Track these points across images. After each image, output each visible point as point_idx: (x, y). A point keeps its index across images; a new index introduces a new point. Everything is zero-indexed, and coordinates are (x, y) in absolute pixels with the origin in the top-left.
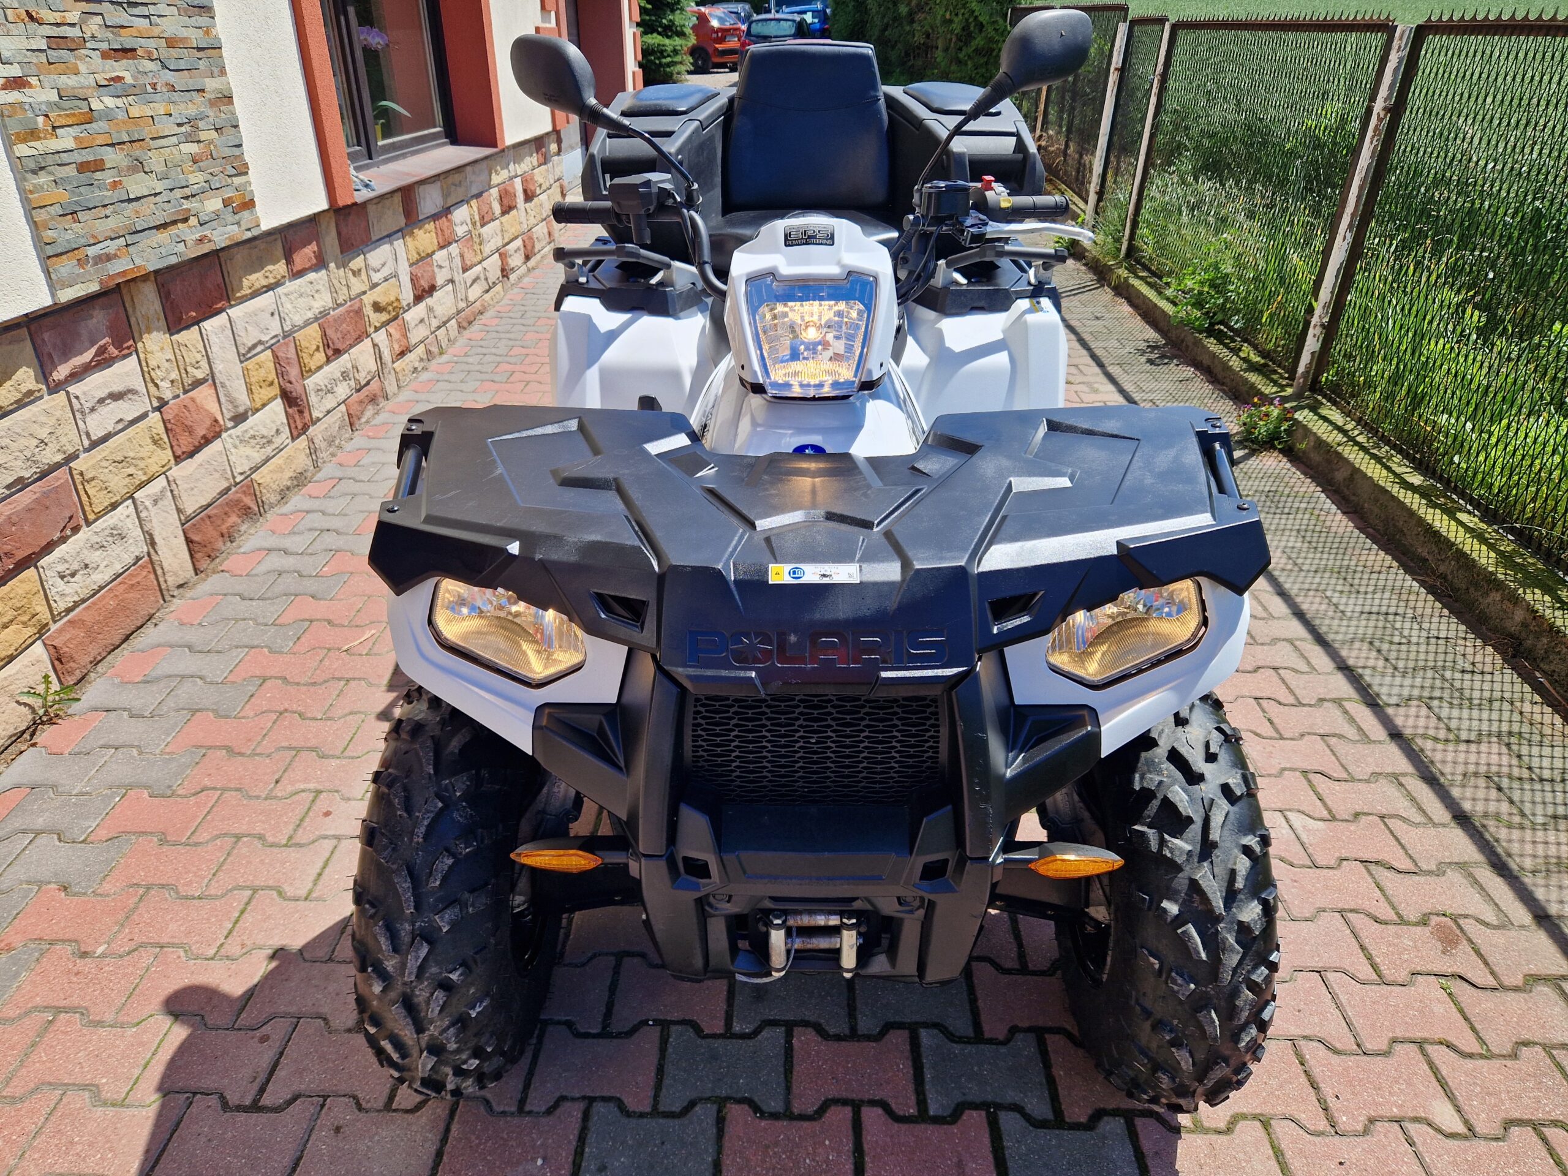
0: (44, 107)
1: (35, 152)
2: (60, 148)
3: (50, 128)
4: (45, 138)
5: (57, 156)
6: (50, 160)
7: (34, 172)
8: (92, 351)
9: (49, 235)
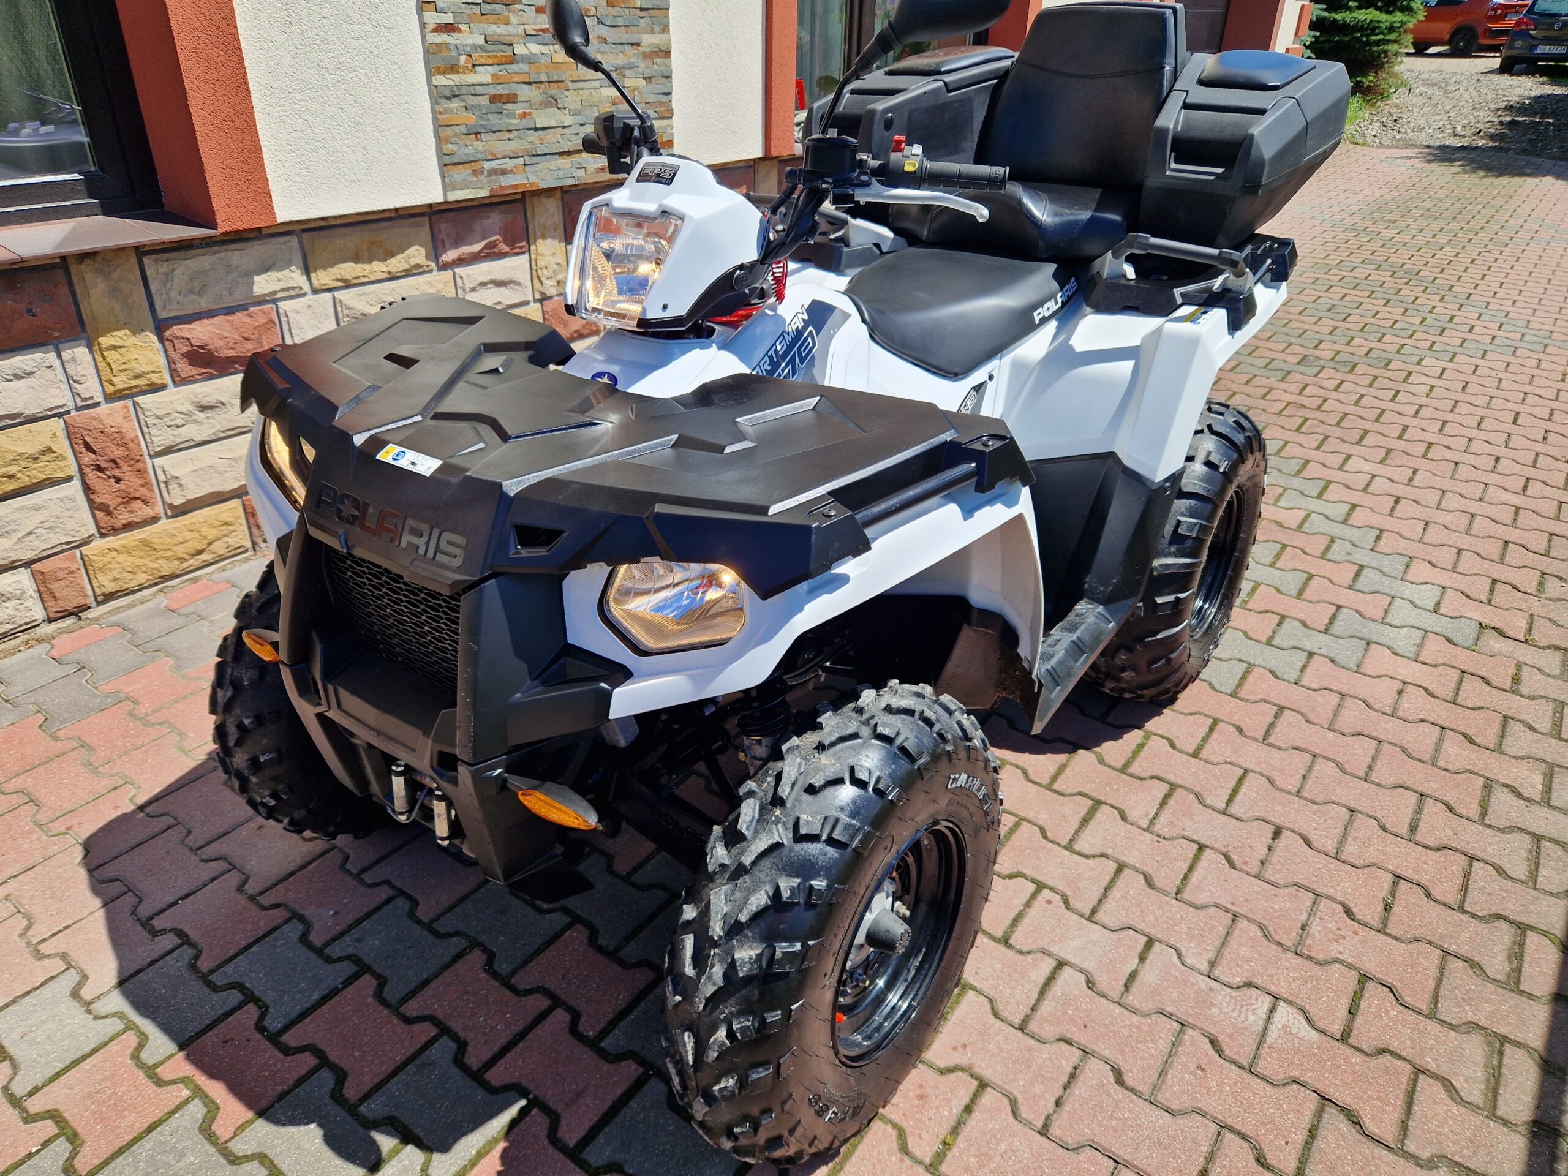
0: (468, 49)
1: (452, 83)
2: (475, 82)
3: (470, 66)
4: (464, 73)
5: (472, 88)
6: (464, 90)
7: (448, 98)
8: (482, 244)
9: (450, 147)
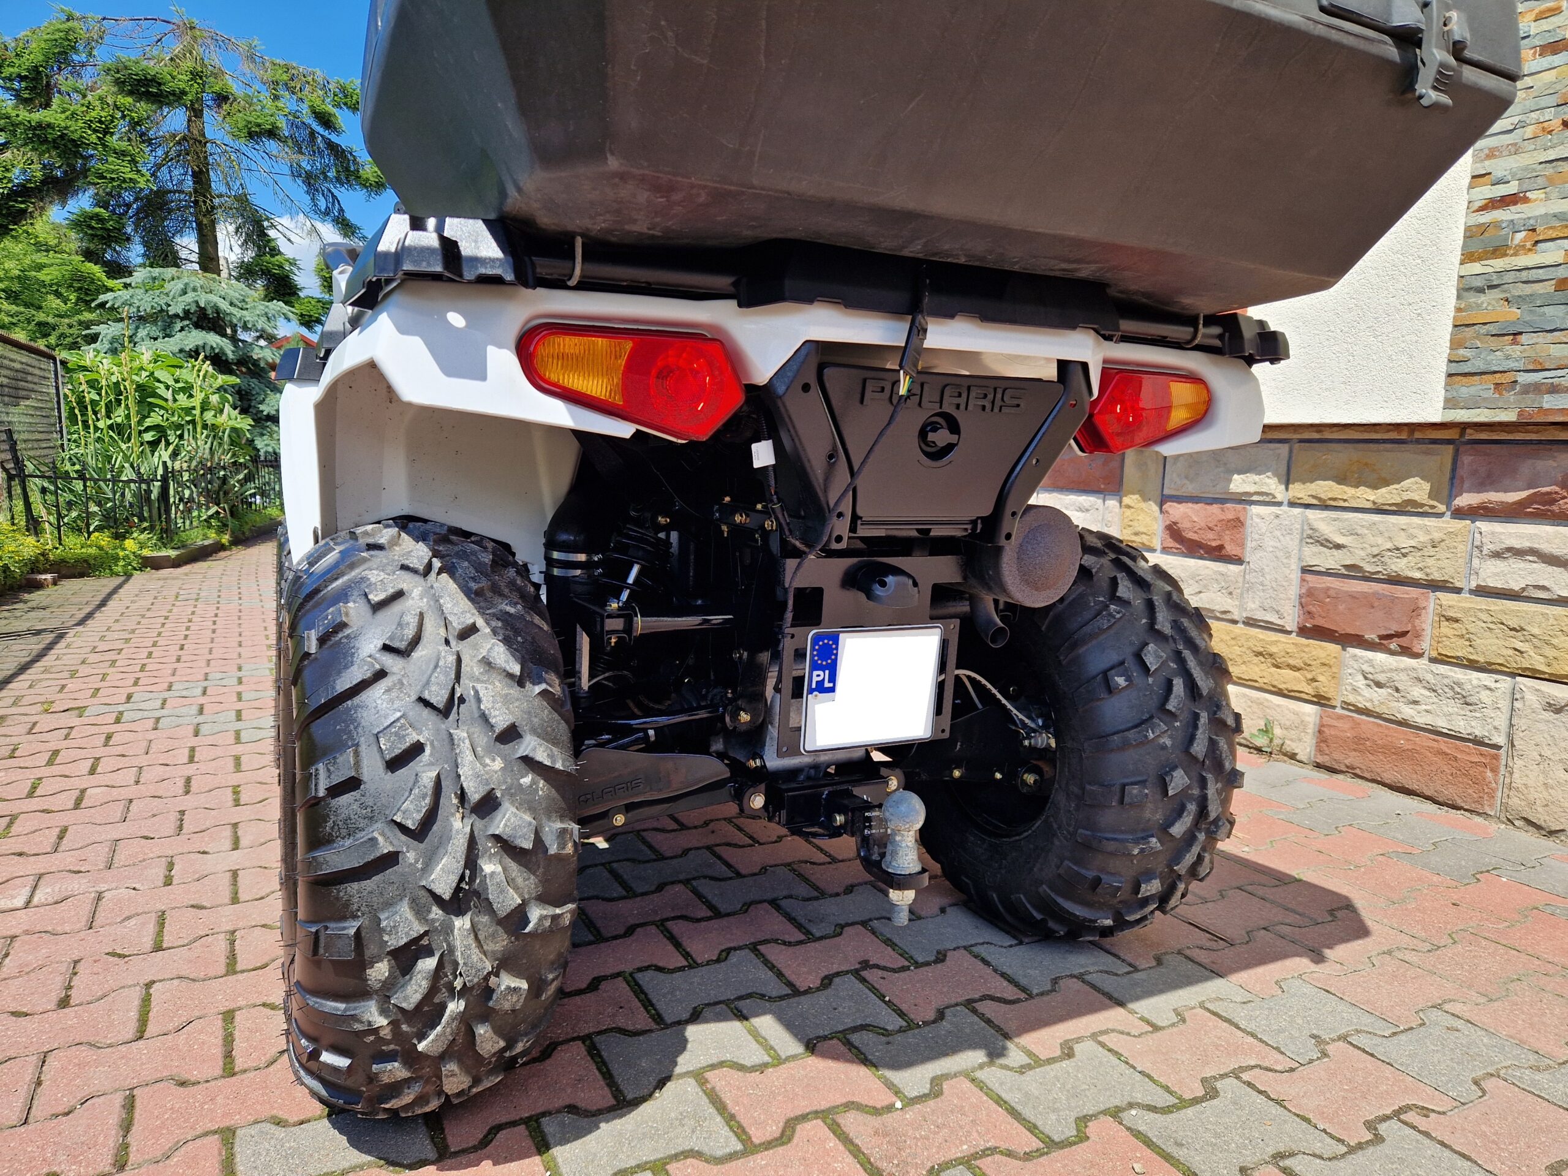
0: (1532, 222)
1: (1490, 270)
2: (1530, 264)
3: (1528, 245)
4: (1515, 254)
5: (1524, 274)
6: (1509, 277)
7: (1481, 290)
8: (1524, 494)
9: (1460, 353)
